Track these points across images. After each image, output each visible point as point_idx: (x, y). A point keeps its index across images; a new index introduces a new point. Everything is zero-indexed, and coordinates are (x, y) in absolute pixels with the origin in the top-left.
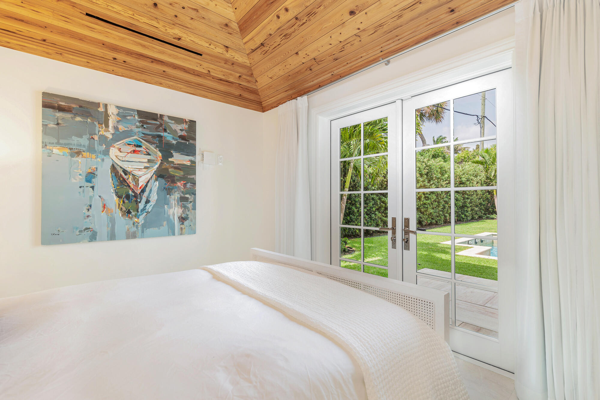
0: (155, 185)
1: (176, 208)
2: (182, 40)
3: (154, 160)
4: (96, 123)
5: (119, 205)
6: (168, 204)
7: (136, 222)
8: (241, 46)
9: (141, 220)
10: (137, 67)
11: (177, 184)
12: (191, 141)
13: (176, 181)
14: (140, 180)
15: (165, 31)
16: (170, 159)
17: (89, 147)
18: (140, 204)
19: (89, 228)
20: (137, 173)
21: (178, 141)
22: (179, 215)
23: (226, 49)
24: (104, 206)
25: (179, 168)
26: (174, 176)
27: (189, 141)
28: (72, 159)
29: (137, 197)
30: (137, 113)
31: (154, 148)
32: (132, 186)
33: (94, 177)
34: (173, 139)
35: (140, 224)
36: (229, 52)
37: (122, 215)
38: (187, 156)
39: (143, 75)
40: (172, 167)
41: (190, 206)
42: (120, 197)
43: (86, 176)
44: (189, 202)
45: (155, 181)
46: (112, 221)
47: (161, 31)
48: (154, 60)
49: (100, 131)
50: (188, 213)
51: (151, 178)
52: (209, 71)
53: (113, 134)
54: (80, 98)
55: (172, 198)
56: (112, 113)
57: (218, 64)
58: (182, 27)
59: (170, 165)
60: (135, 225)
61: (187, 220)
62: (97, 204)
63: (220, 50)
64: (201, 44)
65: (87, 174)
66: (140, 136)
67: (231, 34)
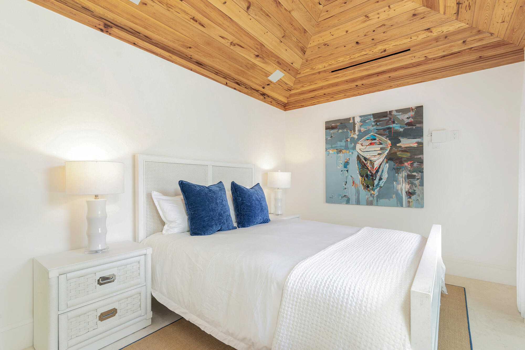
0: (386, 167)
1: (404, 185)
2: (387, 50)
3: (385, 148)
4: (349, 131)
5: (362, 181)
6: (396, 181)
7: (373, 194)
8: (442, 19)
9: (376, 192)
10: (371, 83)
11: (404, 164)
12: (418, 125)
13: (403, 162)
14: (375, 163)
15: (372, 53)
16: (398, 145)
17: (345, 146)
18: (375, 181)
19: (346, 196)
20: (373, 159)
21: (405, 128)
22: (407, 190)
23: (429, 31)
24: (353, 182)
25: (406, 151)
26: (401, 158)
27: (416, 125)
28: (338, 155)
29: (373, 176)
30: (372, 116)
31: (385, 138)
32: (370, 169)
33: (348, 165)
34: (401, 127)
35: (375, 195)
36: (433, 31)
37: (364, 189)
38: (414, 139)
39: (377, 87)
40: (400, 151)
41: (417, 182)
42: (362, 176)
43: (344, 164)
44: (415, 180)
45: (386, 164)
46: (358, 192)
47: (370, 54)
48: (378, 74)
49: (351, 135)
50: (415, 189)
51: (383, 161)
52: (425, 56)
53: (358, 135)
54: (341, 119)
55: (400, 176)
56: (357, 122)
57: (430, 47)
58: (381, 42)
59: (398, 149)
60: (372, 196)
61: (415, 195)
62: (350, 181)
63: (423, 36)
64: (403, 43)
65: (345, 163)
66: (374, 132)
67: (423, 18)
